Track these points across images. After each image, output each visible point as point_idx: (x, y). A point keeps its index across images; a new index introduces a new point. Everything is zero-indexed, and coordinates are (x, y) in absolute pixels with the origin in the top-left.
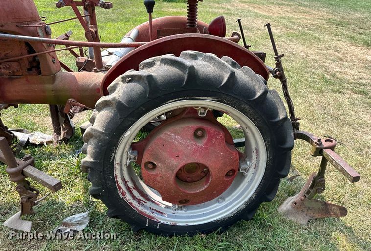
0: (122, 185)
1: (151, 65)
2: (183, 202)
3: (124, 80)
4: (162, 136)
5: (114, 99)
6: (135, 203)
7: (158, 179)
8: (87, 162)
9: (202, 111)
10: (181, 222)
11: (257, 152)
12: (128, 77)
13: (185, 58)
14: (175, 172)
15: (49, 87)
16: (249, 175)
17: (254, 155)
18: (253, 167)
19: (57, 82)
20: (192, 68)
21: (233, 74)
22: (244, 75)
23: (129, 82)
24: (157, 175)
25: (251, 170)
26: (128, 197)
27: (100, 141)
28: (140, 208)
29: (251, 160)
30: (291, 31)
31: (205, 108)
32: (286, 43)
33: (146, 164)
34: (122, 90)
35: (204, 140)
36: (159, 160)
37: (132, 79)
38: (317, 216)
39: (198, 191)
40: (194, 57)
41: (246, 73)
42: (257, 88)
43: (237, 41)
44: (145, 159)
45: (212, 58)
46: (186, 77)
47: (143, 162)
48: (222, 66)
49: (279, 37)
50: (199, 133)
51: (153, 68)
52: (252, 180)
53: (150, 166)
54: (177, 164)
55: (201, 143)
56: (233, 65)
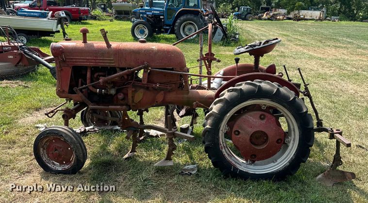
0: (221, 143)
1: (241, 85)
2: (252, 158)
3: (228, 91)
4: (244, 117)
5: (224, 98)
6: (226, 155)
7: (241, 140)
8: (207, 128)
9: (264, 107)
10: (251, 172)
11: (294, 131)
12: (231, 89)
13: (256, 82)
14: (250, 135)
15: (186, 96)
16: (291, 145)
17: (293, 132)
18: (292, 140)
19: (190, 94)
20: (260, 86)
21: (278, 89)
22: (284, 90)
23: (231, 92)
24: (240, 138)
25: (292, 142)
26: (224, 150)
27: (215, 117)
28: (229, 158)
29: (291, 136)
30: (344, 72)
31: (265, 105)
32: (337, 82)
33: (235, 131)
34: (227, 95)
35: (265, 121)
36: (242, 129)
37: (233, 90)
38: (338, 181)
39: (262, 148)
40: (260, 82)
41: (285, 90)
42: (290, 96)
43: (281, 76)
44: (234, 129)
45: (269, 83)
46: (257, 90)
47: (234, 130)
48: (273, 86)
49: (331, 76)
50: (262, 117)
51: (242, 86)
52: (292, 148)
53: (237, 133)
54: (251, 131)
55: (264, 122)
56: (279, 86)
